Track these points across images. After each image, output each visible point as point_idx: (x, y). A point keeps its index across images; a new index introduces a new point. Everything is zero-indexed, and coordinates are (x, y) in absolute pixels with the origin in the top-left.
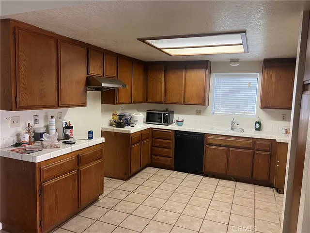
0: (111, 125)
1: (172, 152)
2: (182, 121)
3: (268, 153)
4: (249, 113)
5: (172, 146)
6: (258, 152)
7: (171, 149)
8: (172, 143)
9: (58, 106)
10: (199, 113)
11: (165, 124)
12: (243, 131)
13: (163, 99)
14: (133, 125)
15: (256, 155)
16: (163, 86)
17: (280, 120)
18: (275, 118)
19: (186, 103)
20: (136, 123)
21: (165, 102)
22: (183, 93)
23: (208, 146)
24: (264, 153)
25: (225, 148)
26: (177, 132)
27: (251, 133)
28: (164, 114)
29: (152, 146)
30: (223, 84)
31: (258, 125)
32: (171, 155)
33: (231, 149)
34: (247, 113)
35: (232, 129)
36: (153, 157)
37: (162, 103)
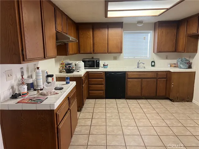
0: (61, 72)
1: (103, 87)
2: (107, 65)
3: (165, 80)
4: (144, 56)
5: (104, 83)
6: (159, 80)
7: (103, 84)
8: (103, 81)
9: (45, 58)
10: (115, 58)
11: (97, 68)
12: (144, 68)
13: (92, 50)
14: (78, 70)
15: (158, 82)
16: (92, 41)
17: (164, 59)
18: (162, 58)
19: (108, 52)
20: (80, 69)
21: (94, 52)
22: (107, 46)
23: (129, 80)
24: (163, 80)
25: (140, 80)
26: (106, 73)
27: (150, 69)
28: (96, 61)
29: (89, 84)
30: (128, 39)
31: (153, 63)
32: (103, 89)
33: (143, 80)
34: (143, 56)
35: (138, 67)
36: (90, 92)
37: (92, 53)
